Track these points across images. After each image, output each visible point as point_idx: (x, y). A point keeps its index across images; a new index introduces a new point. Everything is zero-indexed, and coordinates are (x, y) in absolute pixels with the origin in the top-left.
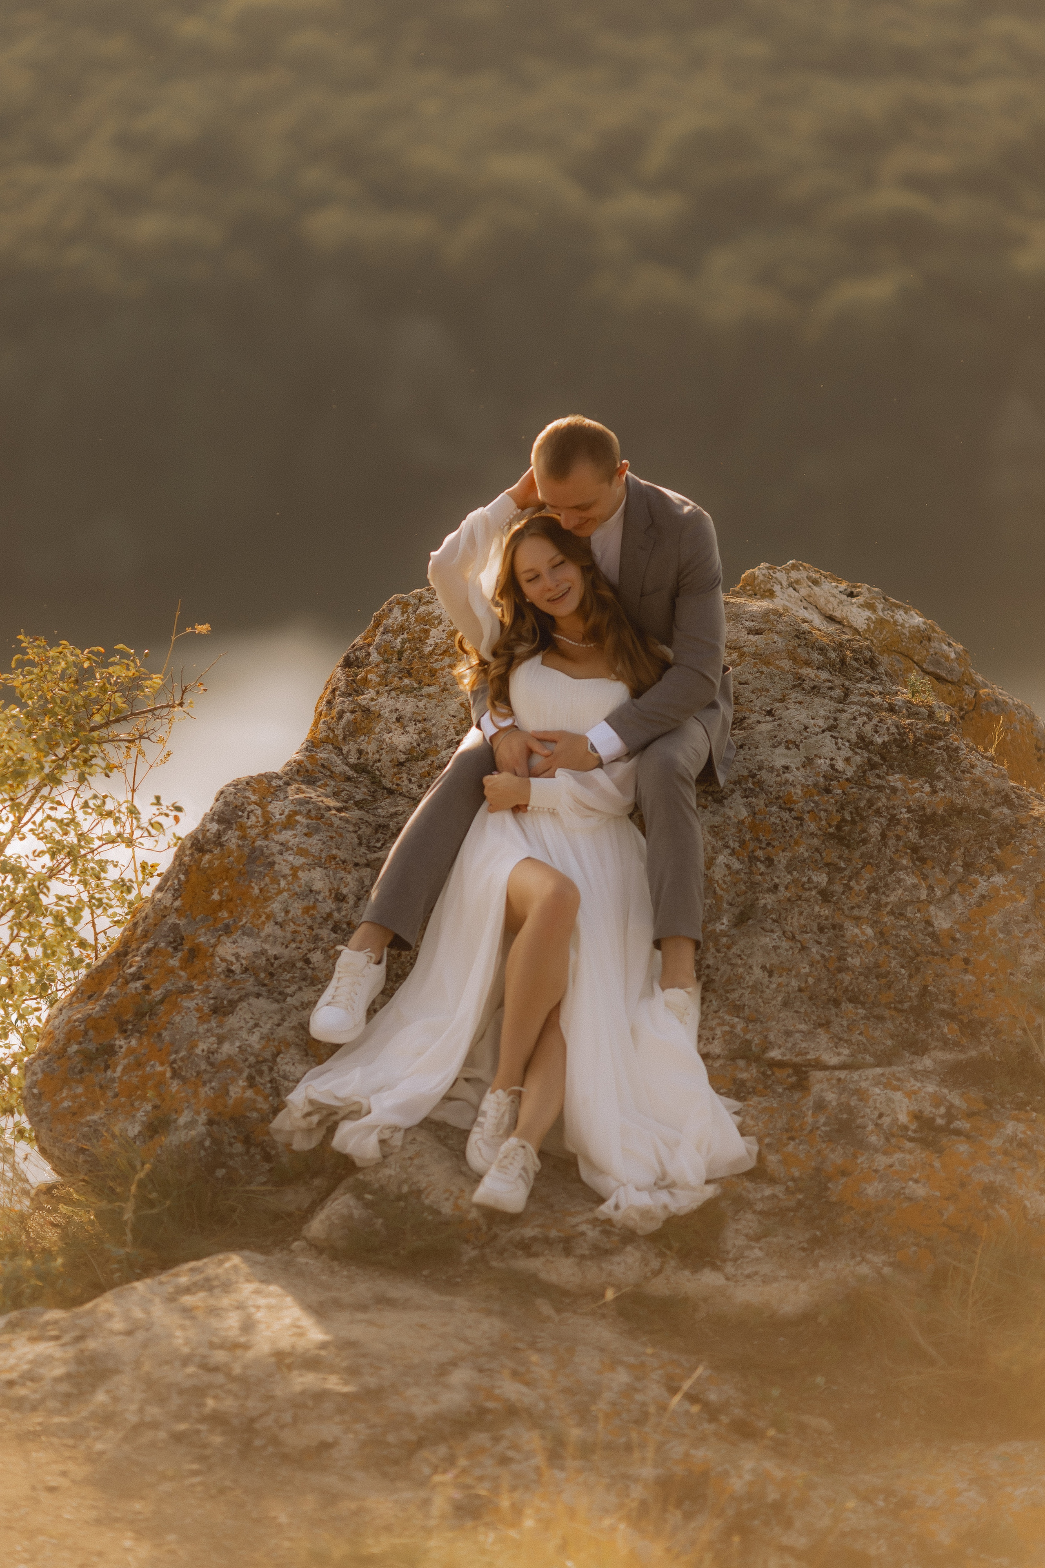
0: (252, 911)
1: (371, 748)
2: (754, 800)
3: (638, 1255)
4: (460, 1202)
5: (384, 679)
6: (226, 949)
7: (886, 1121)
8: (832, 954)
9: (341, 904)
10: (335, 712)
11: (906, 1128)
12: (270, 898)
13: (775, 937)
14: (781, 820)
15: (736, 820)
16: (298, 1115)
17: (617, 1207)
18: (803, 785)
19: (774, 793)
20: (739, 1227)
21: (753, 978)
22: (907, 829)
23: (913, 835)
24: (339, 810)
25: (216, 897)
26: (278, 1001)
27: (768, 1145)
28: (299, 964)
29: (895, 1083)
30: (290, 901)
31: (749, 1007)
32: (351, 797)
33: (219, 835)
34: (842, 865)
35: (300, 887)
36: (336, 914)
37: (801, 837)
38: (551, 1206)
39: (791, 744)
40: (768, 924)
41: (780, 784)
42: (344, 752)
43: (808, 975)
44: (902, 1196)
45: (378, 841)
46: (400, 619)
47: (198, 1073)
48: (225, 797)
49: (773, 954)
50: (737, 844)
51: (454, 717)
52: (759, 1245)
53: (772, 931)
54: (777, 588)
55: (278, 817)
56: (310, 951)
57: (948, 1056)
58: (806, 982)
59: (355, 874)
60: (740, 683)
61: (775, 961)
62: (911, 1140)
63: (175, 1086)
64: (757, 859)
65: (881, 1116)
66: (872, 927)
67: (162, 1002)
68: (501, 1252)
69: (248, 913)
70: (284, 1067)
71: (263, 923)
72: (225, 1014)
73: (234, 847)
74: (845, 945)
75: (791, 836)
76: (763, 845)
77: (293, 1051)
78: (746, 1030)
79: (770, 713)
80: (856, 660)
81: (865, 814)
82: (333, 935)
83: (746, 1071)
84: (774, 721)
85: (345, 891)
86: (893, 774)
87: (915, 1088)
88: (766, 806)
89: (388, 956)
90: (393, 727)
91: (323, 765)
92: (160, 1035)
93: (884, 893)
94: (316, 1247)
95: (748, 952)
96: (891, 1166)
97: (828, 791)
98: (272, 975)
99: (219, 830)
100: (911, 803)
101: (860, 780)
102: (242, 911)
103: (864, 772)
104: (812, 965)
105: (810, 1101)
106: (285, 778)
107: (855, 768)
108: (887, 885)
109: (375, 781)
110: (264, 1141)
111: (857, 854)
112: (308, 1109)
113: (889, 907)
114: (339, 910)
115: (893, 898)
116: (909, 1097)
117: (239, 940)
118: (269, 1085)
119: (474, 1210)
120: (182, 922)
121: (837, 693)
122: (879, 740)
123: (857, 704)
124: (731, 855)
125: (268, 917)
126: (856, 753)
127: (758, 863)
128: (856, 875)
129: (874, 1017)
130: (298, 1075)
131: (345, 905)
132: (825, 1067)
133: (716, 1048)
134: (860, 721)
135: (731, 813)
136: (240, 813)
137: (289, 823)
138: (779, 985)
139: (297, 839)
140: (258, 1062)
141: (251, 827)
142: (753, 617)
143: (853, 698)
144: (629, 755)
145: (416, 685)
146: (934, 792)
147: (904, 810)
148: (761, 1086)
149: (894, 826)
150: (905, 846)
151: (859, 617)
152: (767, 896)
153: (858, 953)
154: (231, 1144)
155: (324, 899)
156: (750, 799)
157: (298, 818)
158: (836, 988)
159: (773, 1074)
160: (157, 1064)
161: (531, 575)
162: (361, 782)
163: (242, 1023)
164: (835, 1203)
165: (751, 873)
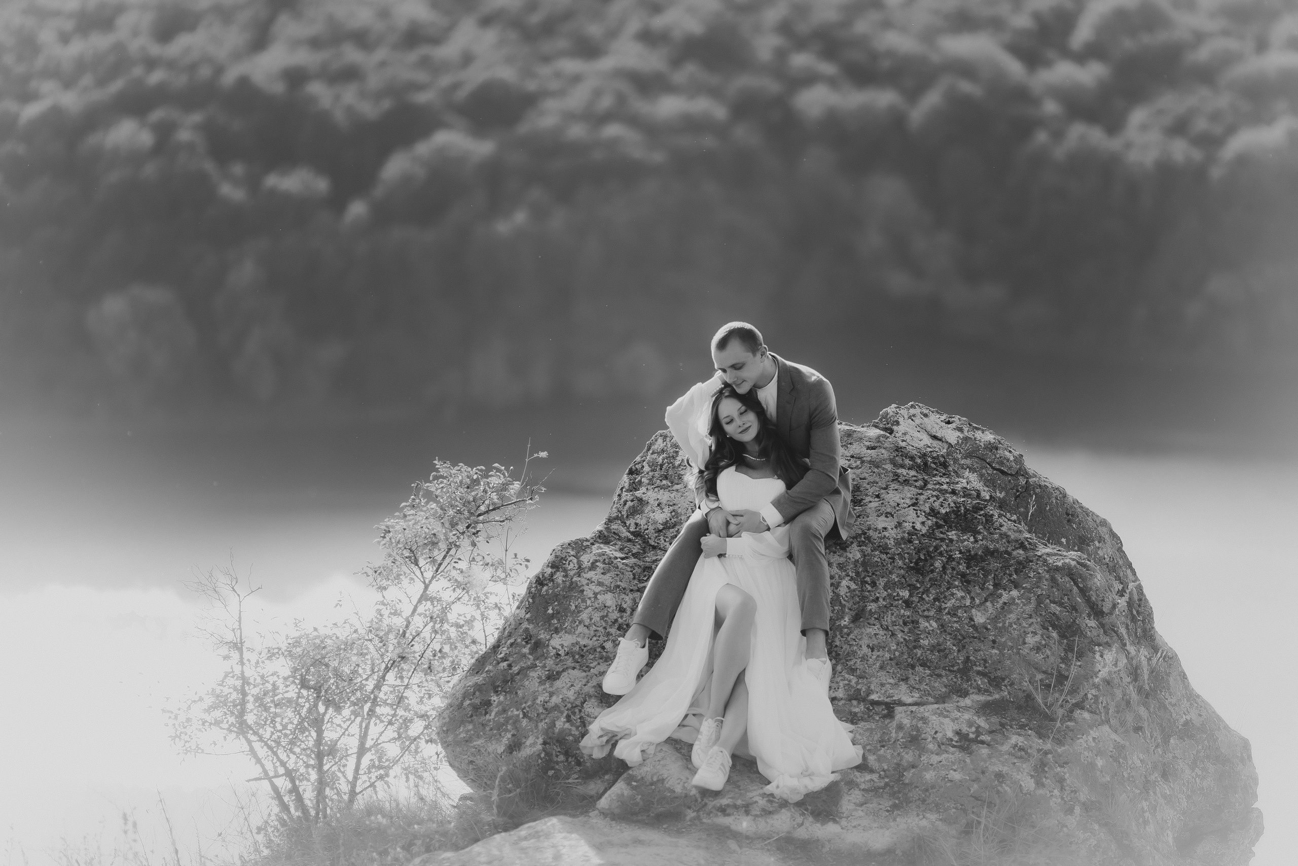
0: (571, 619)
1: (642, 522)
2: (864, 548)
3: (789, 814)
4: (686, 785)
5: (651, 482)
6: (556, 642)
7: (939, 736)
8: (911, 638)
9: (623, 614)
10: (622, 501)
11: (951, 740)
12: (581, 611)
13: (876, 628)
14: (881, 559)
15: (854, 560)
16: (595, 737)
17: (778, 787)
18: (894, 539)
19: (877, 544)
20: (851, 798)
21: (862, 652)
22: (959, 563)
23: (962, 567)
24: (622, 559)
25: (550, 611)
26: (585, 671)
27: (868, 750)
28: (598, 650)
29: (945, 713)
30: (593, 613)
31: (860, 669)
32: (630, 551)
33: (552, 575)
34: (918, 585)
35: (599, 604)
36: (620, 620)
37: (893, 569)
38: (738, 787)
39: (888, 515)
40: (872, 621)
41: (881, 538)
42: (627, 525)
43: (895, 650)
44: (946, 779)
45: (645, 576)
46: (662, 445)
47: (538, 714)
48: (556, 553)
49: (874, 638)
50: (854, 574)
51: (691, 502)
52: (861, 809)
53: (874, 625)
54: (901, 420)
55: (586, 563)
56: (604, 641)
57: (982, 698)
58: (894, 655)
59: (631, 596)
60: (861, 479)
61: (875, 642)
62: (954, 746)
63: (525, 722)
64: (866, 582)
65: (936, 732)
66: (936, 622)
67: (518, 674)
68: (709, 814)
69: (569, 620)
70: (588, 710)
71: (577, 626)
72: (555, 680)
73: (561, 582)
74: (919, 633)
75: (887, 569)
76: (870, 574)
77: (593, 700)
78: (857, 683)
79: (878, 496)
80: (935, 463)
81: (933, 555)
82: (619, 632)
83: (858, 707)
84: (880, 501)
85: (625, 606)
86: (951, 531)
87: (958, 716)
88: (872, 551)
89: (649, 643)
90: (656, 509)
91: (614, 533)
92: (516, 693)
93: (943, 602)
94: (603, 813)
95: (859, 637)
96: (940, 762)
97: (910, 541)
98: (582, 656)
99: (552, 572)
100: (962, 548)
101: (930, 535)
102: (565, 619)
103: (933, 530)
104: (898, 645)
105: (894, 724)
106: (592, 541)
107: (927, 528)
108: (945, 597)
109: (645, 542)
110: (577, 753)
111: (928, 579)
112: (601, 733)
113: (947, 610)
114: (622, 617)
115: (949, 605)
116: (954, 722)
117: (563, 636)
118: (579, 720)
119: (694, 789)
120: (531, 627)
121: (919, 483)
122: (943, 511)
123: (931, 490)
124: (850, 580)
125: (580, 622)
126: (928, 519)
127: (867, 585)
128: (927, 591)
129: (935, 675)
130: (596, 714)
131: (625, 614)
132: (905, 705)
133: (840, 694)
134: (932, 500)
135: (850, 556)
136: (564, 562)
137: (593, 567)
138: (878, 656)
139: (597, 577)
140: (572, 707)
141: (570, 570)
142: (870, 440)
143: (930, 486)
144: (786, 523)
145: (670, 484)
146: (976, 541)
147: (957, 552)
148: (866, 716)
149: (951, 562)
150: (957, 574)
151: (952, 436)
152: (872, 604)
153: (927, 637)
154: (557, 756)
155: (613, 611)
156: (862, 547)
157: (597, 564)
158: (912, 658)
159: (873, 709)
160: (515, 710)
161: (728, 420)
162: (636, 542)
163: (564, 685)
164: (907, 784)
165: (862, 591)
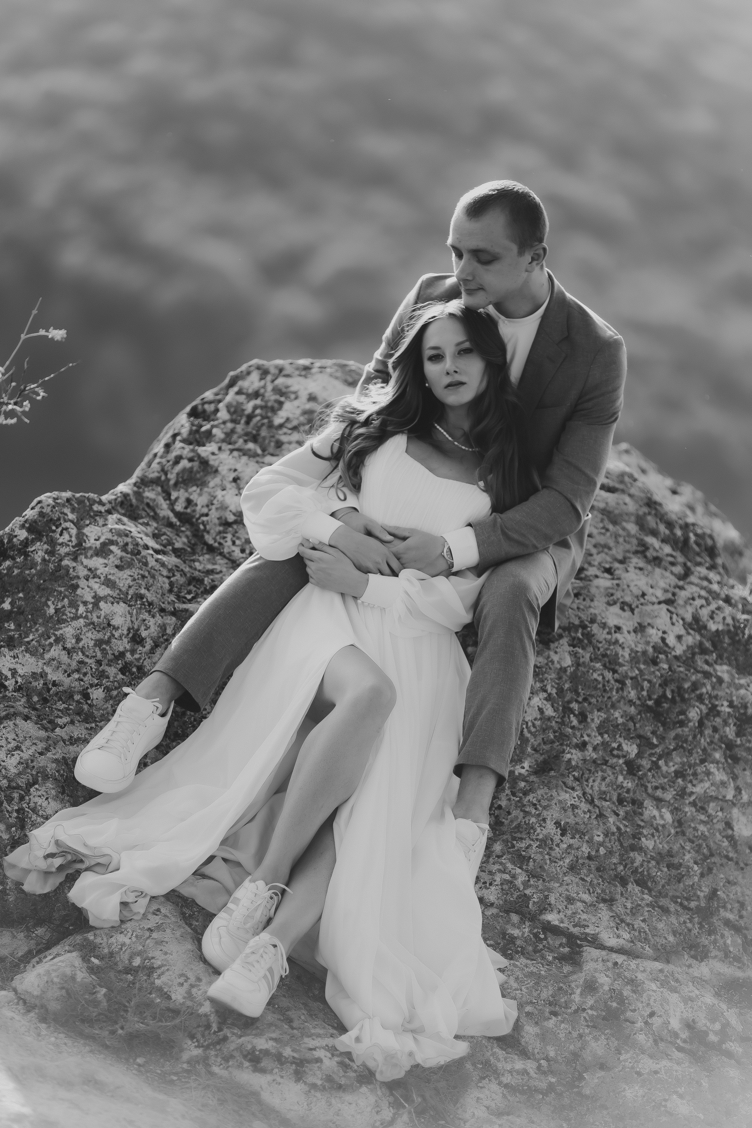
0: (41, 629)
1: (201, 500)
2: (580, 651)
3: (372, 1099)
4: (194, 991)
5: (228, 438)
7: (656, 1022)
8: (628, 830)
9: (136, 646)
10: (172, 456)
11: (676, 1035)
12: (64, 621)
13: (575, 796)
14: (604, 678)
15: (558, 666)
17: (358, 1040)
18: (632, 650)
19: (602, 650)
20: (481, 1096)
21: (545, 832)
22: (726, 723)
23: (730, 731)
24: (157, 552)
26: (46, 729)
27: (528, 1014)
28: (77, 697)
29: (673, 983)
30: (85, 630)
31: (535, 861)
32: (170, 543)
33: (26, 543)
34: (655, 741)
35: (99, 617)
36: (128, 655)
37: (619, 701)
38: (289, 1021)
39: (625, 606)
40: (570, 780)
41: (609, 642)
42: (173, 498)
43: (601, 844)
44: (663, 1109)
45: (189, 592)
46: (256, 384)
48: (42, 508)
49: (570, 813)
50: (554, 691)
52: (500, 1122)
53: (573, 789)
55: (92, 541)
56: (92, 686)
58: (597, 851)
59: (159, 619)
61: (571, 820)
62: (680, 1049)
64: (572, 711)
65: (652, 1014)
66: (672, 812)
68: (227, 1059)
69: (37, 630)
70: (37, 799)
71: (51, 645)
73: (39, 560)
74: (642, 824)
75: (609, 698)
76: (580, 699)
77: (49, 785)
78: (526, 884)
79: (609, 571)
80: (698, 544)
81: (686, 696)
82: (120, 676)
83: (519, 928)
84: (613, 579)
85: (144, 634)
86: (721, 664)
87: (692, 995)
88: (591, 660)
91: (148, 505)
93: (691, 781)
94: (25, 1002)
95: (544, 803)
96: (656, 1072)
97: (655, 662)
98: (45, 701)
99: (27, 539)
100: (734, 698)
101: (688, 661)
102: (31, 627)
103: (694, 654)
104: (606, 835)
105: (579, 979)
107: (684, 648)
108: (695, 774)
109: (198, 534)
111: (672, 734)
113: (693, 798)
114: (133, 652)
115: (699, 789)
116: (686, 1003)
117: (20, 656)
118: (15, 814)
119: (207, 1003)
121: (678, 569)
122: (713, 627)
123: (697, 585)
124: (546, 699)
125: (58, 640)
126: (688, 634)
127: (572, 716)
128: (667, 755)
129: (660, 907)
130: (49, 811)
131: (141, 648)
132: (602, 947)
133: (492, 895)
134: (698, 602)
135: (555, 658)
136: (54, 528)
137: (103, 551)
138: (570, 846)
139: (107, 569)
140: (10, 787)
141: (62, 544)
143: (693, 579)
145: (259, 451)
147: (726, 703)
148: (530, 948)
149: (714, 717)
150: (721, 739)
152: (573, 751)
153: (653, 835)
155: (121, 637)
156: (577, 649)
157: (113, 548)
158: (625, 867)
159: (546, 939)
161: (435, 353)
162: (183, 531)
164: (587, 1097)
165: (563, 723)
